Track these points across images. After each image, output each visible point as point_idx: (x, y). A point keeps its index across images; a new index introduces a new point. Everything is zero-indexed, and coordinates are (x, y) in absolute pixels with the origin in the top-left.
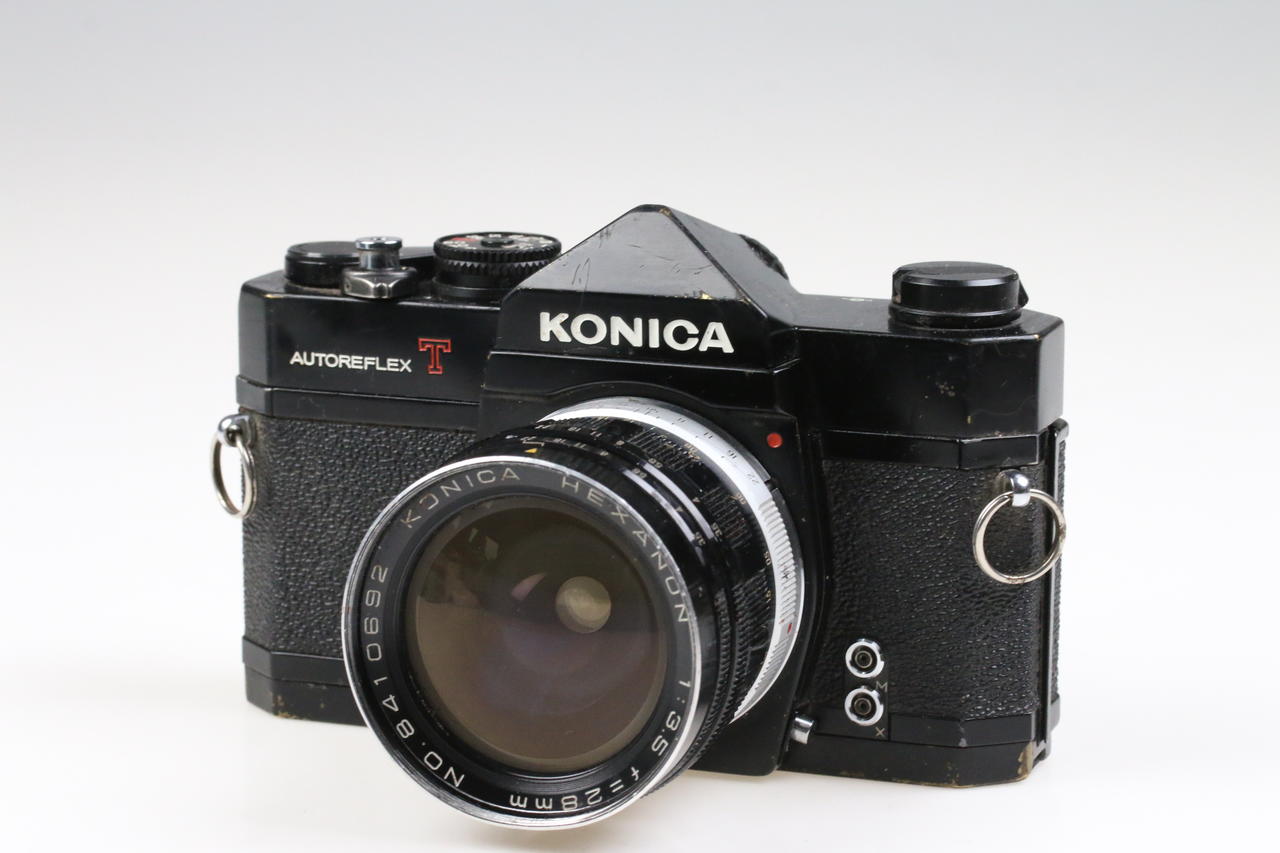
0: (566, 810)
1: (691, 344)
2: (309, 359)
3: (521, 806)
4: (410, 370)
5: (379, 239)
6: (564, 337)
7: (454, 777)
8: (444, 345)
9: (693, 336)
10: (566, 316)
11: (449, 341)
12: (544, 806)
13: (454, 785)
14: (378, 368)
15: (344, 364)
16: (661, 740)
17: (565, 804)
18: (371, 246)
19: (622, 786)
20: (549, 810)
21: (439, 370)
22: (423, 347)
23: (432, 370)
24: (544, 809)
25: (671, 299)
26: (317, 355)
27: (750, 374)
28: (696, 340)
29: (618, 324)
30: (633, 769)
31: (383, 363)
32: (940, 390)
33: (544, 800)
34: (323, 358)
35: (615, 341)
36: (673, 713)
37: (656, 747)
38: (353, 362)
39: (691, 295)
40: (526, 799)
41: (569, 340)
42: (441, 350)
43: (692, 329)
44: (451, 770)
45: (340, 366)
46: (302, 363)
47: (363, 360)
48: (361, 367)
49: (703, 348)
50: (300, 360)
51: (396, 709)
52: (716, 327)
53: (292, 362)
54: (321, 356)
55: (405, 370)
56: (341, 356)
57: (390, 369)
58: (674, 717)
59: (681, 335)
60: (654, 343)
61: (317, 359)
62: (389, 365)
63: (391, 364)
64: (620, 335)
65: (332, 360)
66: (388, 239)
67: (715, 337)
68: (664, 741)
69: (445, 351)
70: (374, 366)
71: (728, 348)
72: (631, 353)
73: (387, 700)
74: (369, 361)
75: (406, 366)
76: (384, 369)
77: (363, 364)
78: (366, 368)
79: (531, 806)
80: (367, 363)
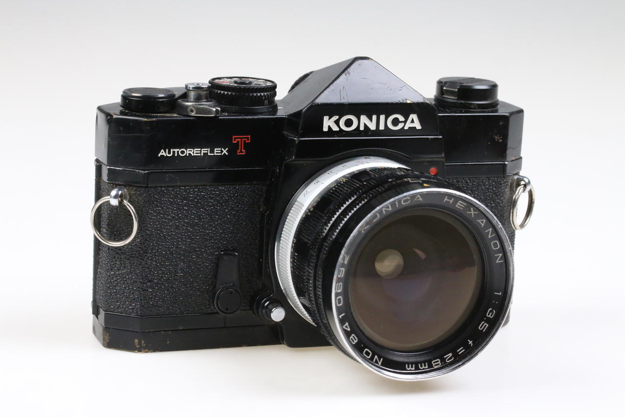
0: (436, 367)
1: (400, 126)
2: (169, 153)
3: (412, 369)
4: (227, 154)
5: (198, 84)
6: (335, 128)
7: (378, 360)
8: (247, 138)
9: (402, 122)
10: (337, 117)
11: (249, 136)
12: (423, 367)
13: (378, 364)
14: (209, 154)
15: (190, 154)
16: (483, 324)
17: (434, 364)
18: (193, 88)
19: (464, 350)
20: (426, 369)
21: (243, 152)
22: (235, 140)
23: (239, 152)
24: (424, 369)
25: (392, 104)
26: (174, 150)
27: (431, 138)
28: (403, 124)
29: (364, 119)
30: (469, 341)
31: (212, 151)
32: (495, 139)
33: (423, 364)
34: (178, 152)
35: (362, 128)
36: (491, 309)
37: (481, 327)
38: (194, 152)
39: (402, 101)
40: (414, 365)
41: (337, 129)
42: (245, 141)
43: (401, 118)
44: (376, 357)
45: (188, 155)
46: (165, 155)
47: (201, 151)
48: (199, 155)
49: (406, 128)
50: (164, 154)
51: (349, 330)
52: (414, 116)
53: (159, 155)
54: (176, 150)
55: (225, 153)
56: (188, 150)
57: (215, 154)
58: (490, 311)
59: (396, 122)
60: (382, 127)
61: (174, 152)
62: (215, 152)
63: (217, 151)
64: (365, 124)
65: (183, 152)
66: (203, 84)
67: (413, 121)
68: (485, 324)
69: (247, 142)
70: (207, 153)
71: (419, 127)
72: (369, 134)
73: (345, 325)
74: (204, 151)
75: (225, 151)
76: (213, 154)
77: (201, 153)
78: (202, 155)
79: (417, 368)
80: (202, 152)
